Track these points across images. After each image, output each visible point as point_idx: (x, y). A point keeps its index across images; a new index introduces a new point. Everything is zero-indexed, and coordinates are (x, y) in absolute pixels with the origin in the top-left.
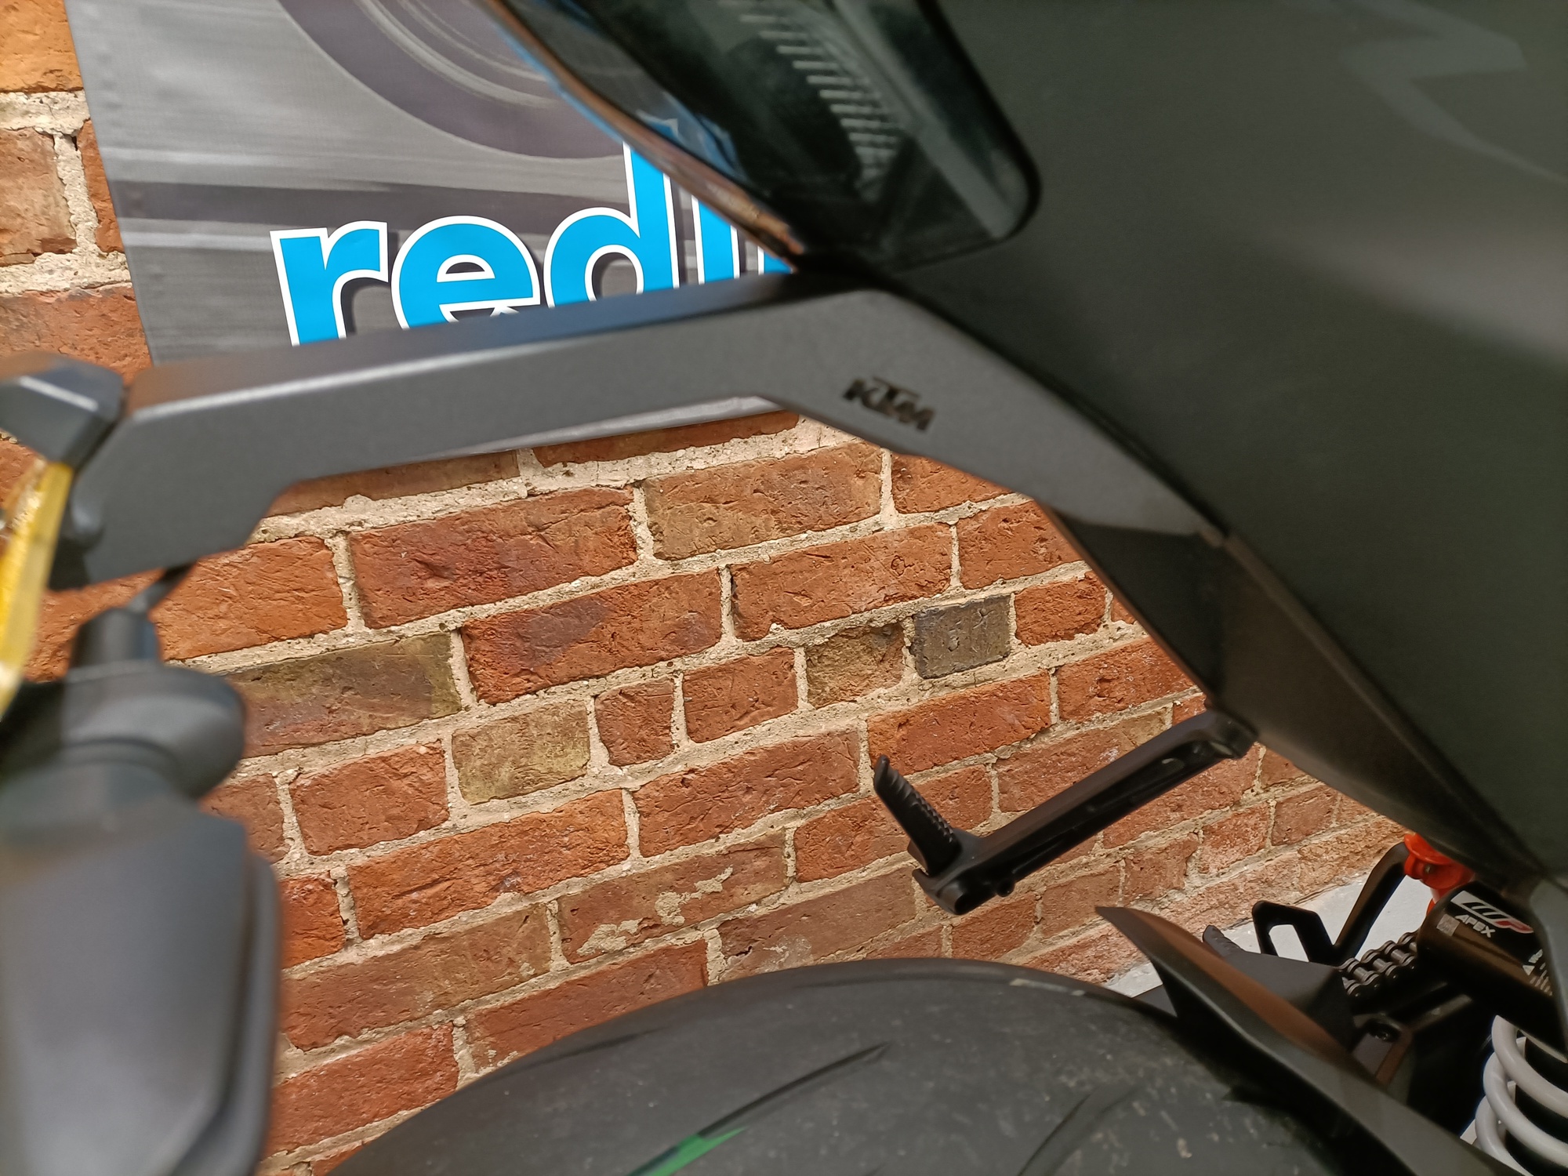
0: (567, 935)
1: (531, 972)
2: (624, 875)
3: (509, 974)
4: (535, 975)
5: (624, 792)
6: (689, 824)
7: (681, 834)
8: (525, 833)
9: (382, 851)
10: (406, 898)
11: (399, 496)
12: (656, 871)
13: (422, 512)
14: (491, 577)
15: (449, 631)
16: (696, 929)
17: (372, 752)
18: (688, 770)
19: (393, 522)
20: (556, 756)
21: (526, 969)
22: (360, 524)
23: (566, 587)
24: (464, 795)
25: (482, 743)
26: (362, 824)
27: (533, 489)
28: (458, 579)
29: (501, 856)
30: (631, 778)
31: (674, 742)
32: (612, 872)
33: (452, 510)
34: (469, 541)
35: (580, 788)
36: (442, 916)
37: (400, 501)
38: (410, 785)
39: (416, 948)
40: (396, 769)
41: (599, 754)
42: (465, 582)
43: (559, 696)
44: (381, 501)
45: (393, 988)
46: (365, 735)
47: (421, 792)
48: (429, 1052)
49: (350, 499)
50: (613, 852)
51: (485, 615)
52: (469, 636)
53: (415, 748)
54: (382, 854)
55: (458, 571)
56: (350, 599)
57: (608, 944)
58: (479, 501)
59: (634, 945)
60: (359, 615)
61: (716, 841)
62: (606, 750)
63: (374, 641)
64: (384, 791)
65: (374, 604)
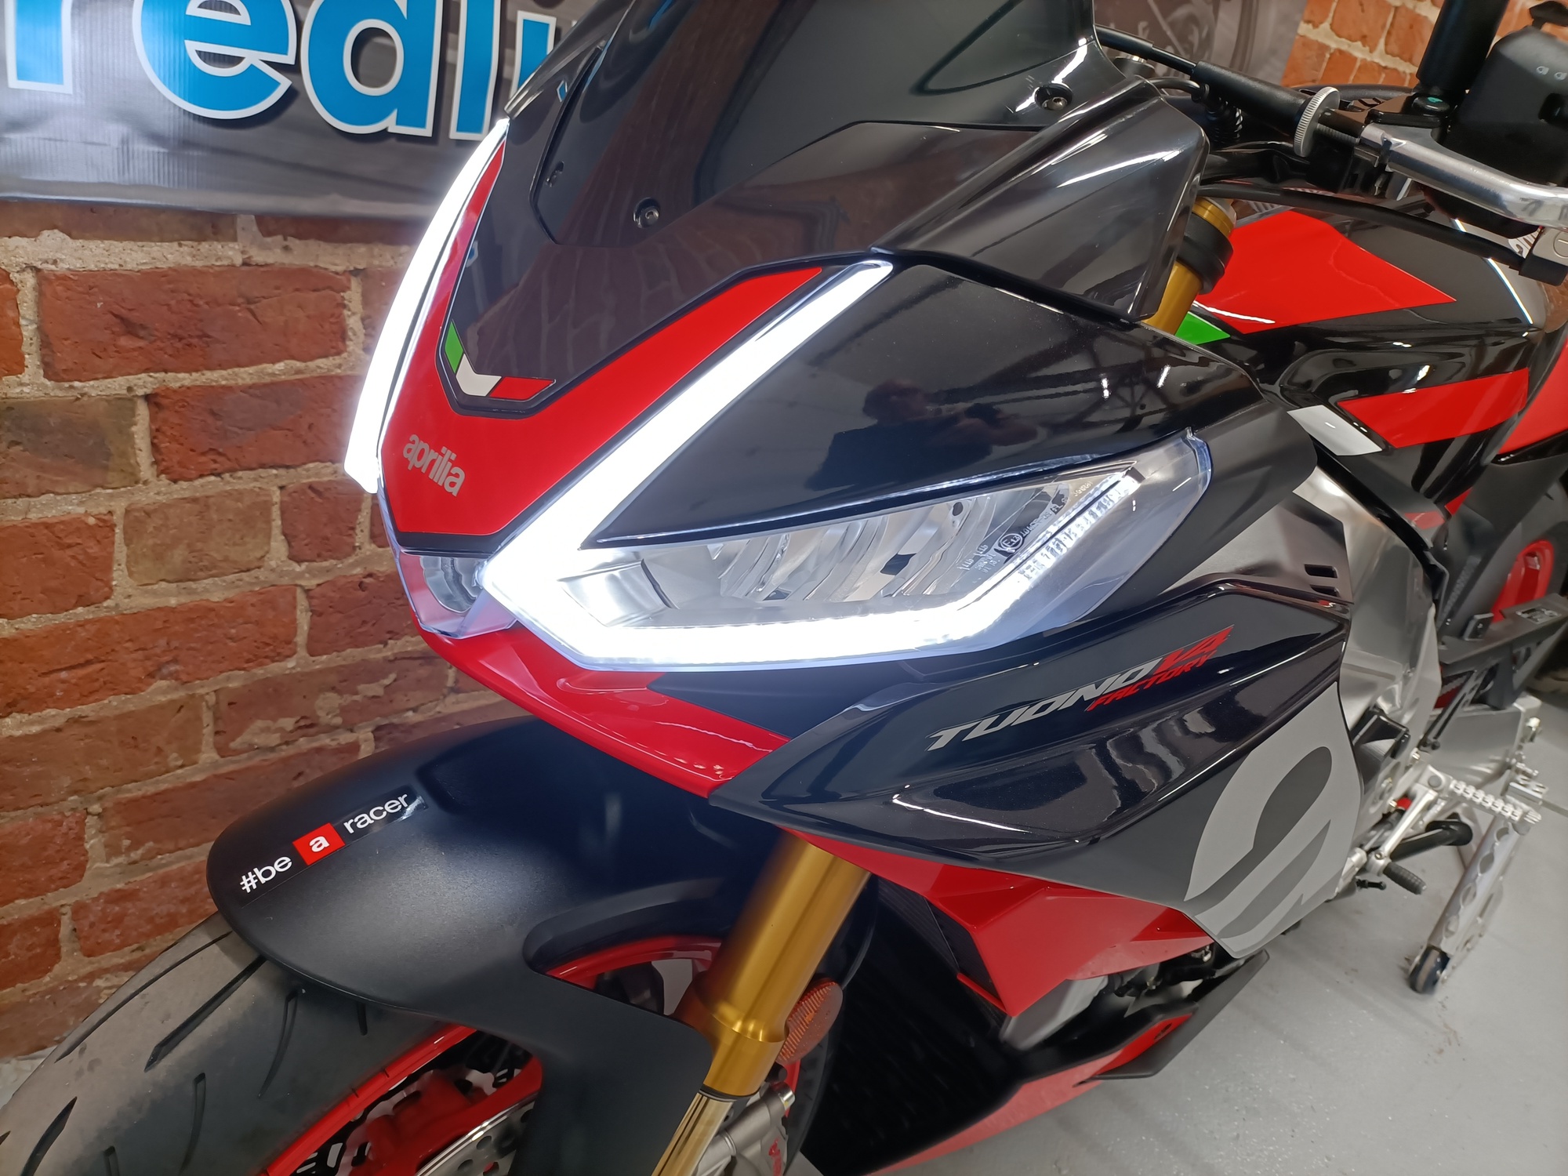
0: (221, 727)
1: (180, 763)
2: (287, 672)
3: (156, 763)
4: (182, 767)
5: (299, 590)
6: (360, 628)
7: (351, 637)
8: (192, 620)
9: (31, 623)
10: (54, 676)
11: (103, 238)
12: (320, 671)
13: (125, 262)
14: (189, 345)
15: (137, 396)
16: (352, 731)
17: (34, 516)
18: (367, 573)
19: (92, 267)
20: (235, 544)
21: (174, 759)
22: (55, 262)
23: (269, 368)
24: (131, 574)
25: (157, 521)
26: (14, 593)
27: (249, 258)
28: (155, 341)
29: (162, 642)
30: (307, 576)
31: (357, 544)
32: (275, 668)
33: (159, 265)
34: (173, 303)
35: (254, 581)
36: (91, 699)
37: (102, 245)
38: (73, 557)
39: (58, 730)
40: (60, 538)
41: (278, 546)
42: (162, 345)
43: (245, 481)
44: (81, 241)
45: (27, 771)
46: (29, 496)
47: (84, 565)
48: (58, 841)
49: (46, 233)
50: (281, 647)
51: (178, 385)
52: (157, 405)
53: (83, 518)
54: (33, 628)
55: (156, 333)
56: (31, 344)
57: (260, 740)
58: (188, 261)
59: (287, 743)
60: (39, 363)
61: (384, 647)
62: (286, 544)
63: (52, 394)
64: (44, 560)
65: (59, 354)
